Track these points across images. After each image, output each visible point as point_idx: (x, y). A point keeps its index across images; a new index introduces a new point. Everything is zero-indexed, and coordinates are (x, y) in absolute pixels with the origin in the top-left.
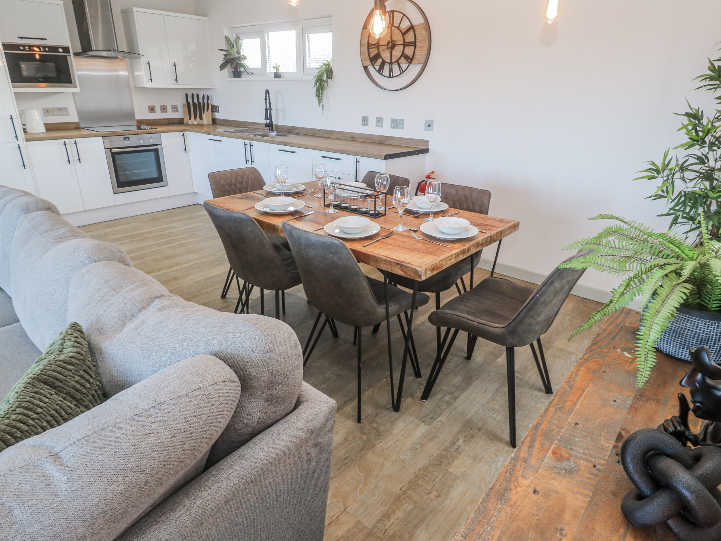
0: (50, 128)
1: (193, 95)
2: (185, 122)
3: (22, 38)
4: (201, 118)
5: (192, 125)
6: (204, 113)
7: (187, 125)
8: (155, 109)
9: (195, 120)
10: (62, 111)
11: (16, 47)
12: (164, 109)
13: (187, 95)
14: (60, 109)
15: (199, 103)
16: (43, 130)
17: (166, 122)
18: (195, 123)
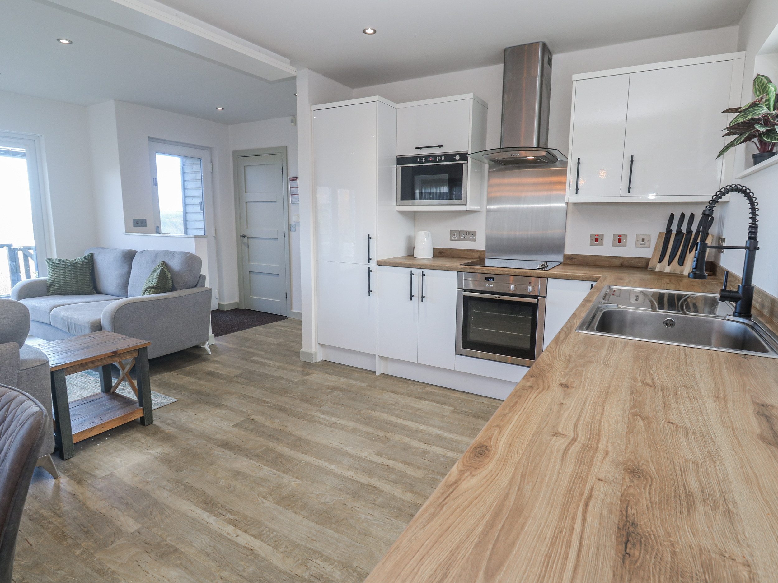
0: (439, 253)
1: (683, 215)
2: (650, 265)
3: (421, 148)
4: (681, 262)
5: (661, 274)
6: (690, 253)
7: (653, 272)
8: (602, 240)
9: (669, 265)
10: (471, 235)
11: (413, 159)
12: (620, 241)
13: (672, 216)
14: (468, 233)
15: (689, 232)
16: (429, 254)
17: (618, 262)
18: (668, 269)
